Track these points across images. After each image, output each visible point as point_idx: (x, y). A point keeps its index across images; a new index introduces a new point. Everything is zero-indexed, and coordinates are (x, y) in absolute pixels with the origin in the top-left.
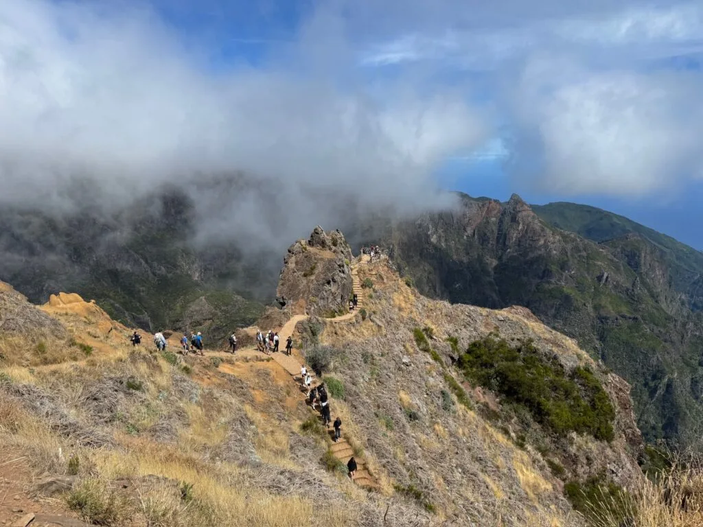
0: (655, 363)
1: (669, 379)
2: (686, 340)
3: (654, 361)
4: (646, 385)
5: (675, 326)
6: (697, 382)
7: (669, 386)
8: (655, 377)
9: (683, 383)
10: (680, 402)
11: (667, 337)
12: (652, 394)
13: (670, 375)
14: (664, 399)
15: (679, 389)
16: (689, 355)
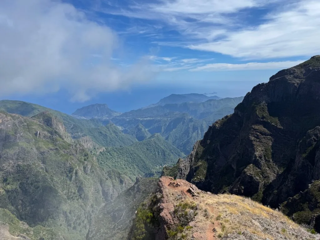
2: (78, 152)
3: (68, 165)
5: (73, 147)
6: (85, 168)
7: (76, 173)
8: (70, 172)
9: (81, 170)
10: (82, 178)
11: (71, 153)
12: (70, 180)
13: (76, 169)
14: (76, 180)
15: (80, 173)
16: (80, 158)
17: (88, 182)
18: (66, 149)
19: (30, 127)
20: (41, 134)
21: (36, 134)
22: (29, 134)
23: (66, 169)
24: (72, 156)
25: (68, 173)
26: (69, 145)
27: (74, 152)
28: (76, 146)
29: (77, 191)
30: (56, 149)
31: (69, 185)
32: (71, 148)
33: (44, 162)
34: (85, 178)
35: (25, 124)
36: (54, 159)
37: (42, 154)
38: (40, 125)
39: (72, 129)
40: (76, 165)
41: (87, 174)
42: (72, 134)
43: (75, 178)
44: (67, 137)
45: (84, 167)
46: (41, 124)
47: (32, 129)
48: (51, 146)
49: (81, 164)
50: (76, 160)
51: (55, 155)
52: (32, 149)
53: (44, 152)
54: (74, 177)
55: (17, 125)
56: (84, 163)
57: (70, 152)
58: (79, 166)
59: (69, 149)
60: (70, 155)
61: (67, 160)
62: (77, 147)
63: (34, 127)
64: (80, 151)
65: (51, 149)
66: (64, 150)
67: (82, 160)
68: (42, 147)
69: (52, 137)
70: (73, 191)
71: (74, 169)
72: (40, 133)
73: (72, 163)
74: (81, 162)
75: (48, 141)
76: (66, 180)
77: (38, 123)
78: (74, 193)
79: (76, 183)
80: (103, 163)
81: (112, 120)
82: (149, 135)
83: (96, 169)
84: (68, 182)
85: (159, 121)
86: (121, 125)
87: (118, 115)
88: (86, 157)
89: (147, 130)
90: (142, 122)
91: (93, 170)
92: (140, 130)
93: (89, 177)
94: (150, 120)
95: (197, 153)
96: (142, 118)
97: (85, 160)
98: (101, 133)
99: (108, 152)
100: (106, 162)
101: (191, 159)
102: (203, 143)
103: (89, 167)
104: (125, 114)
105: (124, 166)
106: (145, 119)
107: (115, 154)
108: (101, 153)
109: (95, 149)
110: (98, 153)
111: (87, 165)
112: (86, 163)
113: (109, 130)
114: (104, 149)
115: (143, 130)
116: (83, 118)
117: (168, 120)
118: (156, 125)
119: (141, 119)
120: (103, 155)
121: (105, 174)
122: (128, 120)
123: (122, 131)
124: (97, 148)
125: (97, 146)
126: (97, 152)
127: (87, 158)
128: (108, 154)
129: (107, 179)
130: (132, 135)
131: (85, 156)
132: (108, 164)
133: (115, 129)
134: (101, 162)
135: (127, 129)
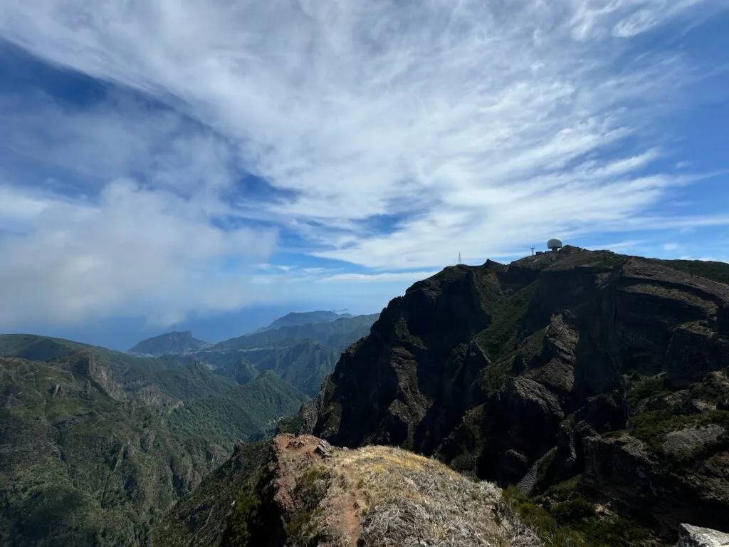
1: (125, 447)
2: (133, 413)
3: (111, 440)
4: (107, 461)
5: (123, 407)
6: (144, 440)
7: (125, 453)
8: (113, 452)
9: (135, 445)
10: (135, 461)
11: (119, 417)
12: (112, 466)
13: (125, 445)
14: (124, 465)
15: (134, 451)
16: (136, 424)
17: (147, 466)
18: (109, 412)
19: (40, 379)
20: (62, 389)
21: (52, 391)
22: (37, 392)
23: (106, 449)
24: (120, 423)
25: (109, 454)
26: (118, 403)
27: (124, 415)
28: (129, 404)
29: (123, 487)
30: (91, 414)
31: (108, 478)
33: (60, 441)
34: (142, 461)
35: (32, 374)
36: (83, 432)
37: (59, 428)
38: (63, 373)
39: (126, 374)
40: (127, 437)
41: (146, 451)
42: (125, 384)
43: (122, 462)
44: (115, 391)
45: (141, 439)
46: (64, 371)
47: (45, 381)
48: (80, 410)
49: (137, 435)
50: (128, 429)
51: (86, 425)
52: (37, 419)
53: (63, 423)
54: (119, 461)
55: (13, 378)
56: (141, 432)
57: (117, 416)
58: (132, 440)
59: (116, 410)
60: (118, 421)
61: (110, 432)
62: (132, 405)
63: (50, 378)
64: (137, 413)
65: (80, 415)
66: (105, 414)
67: (139, 427)
68: (61, 413)
69: (86, 392)
70: (116, 488)
71: (121, 446)
72: (59, 389)
73: (120, 435)
74: (136, 431)
75: (75, 401)
76: (102, 468)
77: (60, 370)
78: (118, 492)
79: (123, 472)
80: (177, 427)
81: (198, 355)
82: (257, 374)
83: (163, 441)
84: (107, 472)
85: (273, 351)
86: (212, 363)
87: (209, 346)
88: (147, 422)
89: (253, 366)
90: (246, 354)
91: (159, 442)
92: (242, 367)
93: (150, 457)
94: (258, 352)
95: (327, 394)
96: (246, 349)
97: (145, 426)
98: (177, 377)
99: (188, 408)
100: (184, 424)
101: (319, 403)
102: (334, 377)
103: (152, 437)
104: (221, 345)
105: (214, 429)
106: (251, 350)
107: (201, 410)
108: (175, 410)
109: (165, 405)
110: (170, 412)
111: (147, 435)
112: (146, 431)
113: (191, 372)
114: (182, 403)
115: (248, 366)
116: (149, 355)
117: (285, 349)
118: (267, 358)
119: (245, 351)
120: (178, 414)
121: (179, 447)
122: (223, 353)
123: (214, 372)
124: (169, 404)
125: (169, 400)
126: (168, 410)
127: (150, 423)
128: (188, 411)
129: (183, 455)
130: (230, 376)
131: (146, 419)
132: (187, 429)
133: (202, 368)
134: (175, 426)
135: (221, 367)
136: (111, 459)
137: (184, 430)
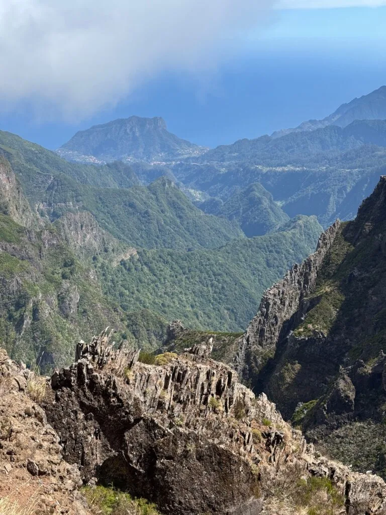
0: (15, 289)
1: (34, 302)
3: (14, 286)
4: (10, 318)
5: (30, 238)
6: (63, 298)
7: (35, 311)
8: (18, 306)
9: (50, 303)
10: (50, 327)
11: (23, 253)
12: (19, 327)
13: (34, 298)
14: (34, 329)
15: (46, 311)
16: (51, 269)
17: (67, 339)
18: (10, 242)
24: (26, 263)
25: (13, 308)
26: (21, 230)
27: (33, 253)
28: (39, 235)
29: (34, 360)
31: (14, 343)
32: (25, 239)
34: (61, 329)
39: (49, 188)
40: (37, 288)
41: (67, 317)
43: (32, 324)
45: (58, 296)
49: (52, 288)
50: (39, 274)
54: (28, 321)
56: (58, 285)
57: (21, 250)
58: (45, 293)
59: (19, 241)
60: (22, 259)
61: (12, 273)
62: (42, 237)
64: (52, 252)
66: (4, 243)
67: (56, 276)
71: (28, 299)
73: (25, 282)
74: (51, 280)
76: (6, 326)
79: (34, 339)
80: (127, 292)
81: (175, 170)
82: (285, 219)
83: (92, 306)
84: (13, 333)
85: (324, 176)
86: (202, 187)
87: (196, 154)
88: (67, 270)
89: (279, 204)
90: (266, 176)
91: (87, 307)
92: (254, 203)
93: (72, 327)
94: (292, 174)
96: (269, 165)
97: (64, 277)
98: (132, 205)
99: (146, 264)
100: (137, 290)
103: (75, 297)
104: (219, 153)
105: (189, 309)
106: (279, 169)
107: (167, 271)
108: (123, 263)
109: (106, 251)
110: (115, 264)
111: (68, 291)
112: (66, 284)
113: (157, 200)
114: (135, 253)
115: (266, 203)
116: (92, 159)
117: (351, 174)
118: (310, 190)
119: (265, 170)
120: (129, 270)
121: (118, 323)
122: (223, 170)
123: (202, 206)
124: (113, 250)
125: (113, 243)
126: (111, 261)
127: (71, 273)
128: (146, 269)
129: (124, 337)
130: (230, 218)
131: (66, 265)
132: (142, 298)
133: (176, 195)
134: (123, 289)
135: (217, 199)
136: (17, 315)
137: (138, 299)
